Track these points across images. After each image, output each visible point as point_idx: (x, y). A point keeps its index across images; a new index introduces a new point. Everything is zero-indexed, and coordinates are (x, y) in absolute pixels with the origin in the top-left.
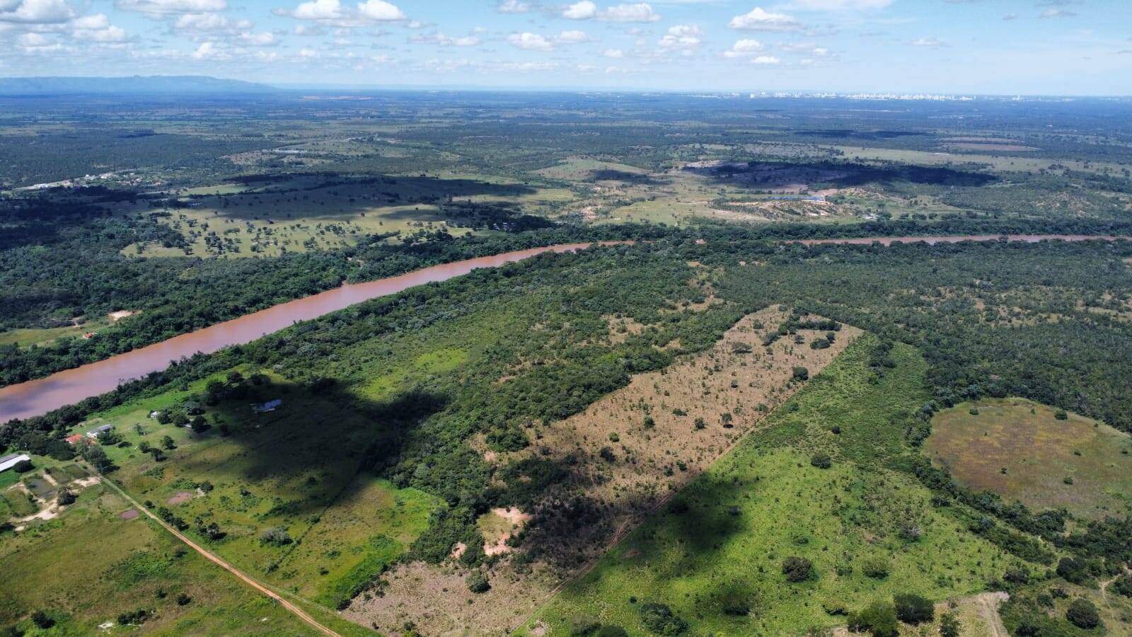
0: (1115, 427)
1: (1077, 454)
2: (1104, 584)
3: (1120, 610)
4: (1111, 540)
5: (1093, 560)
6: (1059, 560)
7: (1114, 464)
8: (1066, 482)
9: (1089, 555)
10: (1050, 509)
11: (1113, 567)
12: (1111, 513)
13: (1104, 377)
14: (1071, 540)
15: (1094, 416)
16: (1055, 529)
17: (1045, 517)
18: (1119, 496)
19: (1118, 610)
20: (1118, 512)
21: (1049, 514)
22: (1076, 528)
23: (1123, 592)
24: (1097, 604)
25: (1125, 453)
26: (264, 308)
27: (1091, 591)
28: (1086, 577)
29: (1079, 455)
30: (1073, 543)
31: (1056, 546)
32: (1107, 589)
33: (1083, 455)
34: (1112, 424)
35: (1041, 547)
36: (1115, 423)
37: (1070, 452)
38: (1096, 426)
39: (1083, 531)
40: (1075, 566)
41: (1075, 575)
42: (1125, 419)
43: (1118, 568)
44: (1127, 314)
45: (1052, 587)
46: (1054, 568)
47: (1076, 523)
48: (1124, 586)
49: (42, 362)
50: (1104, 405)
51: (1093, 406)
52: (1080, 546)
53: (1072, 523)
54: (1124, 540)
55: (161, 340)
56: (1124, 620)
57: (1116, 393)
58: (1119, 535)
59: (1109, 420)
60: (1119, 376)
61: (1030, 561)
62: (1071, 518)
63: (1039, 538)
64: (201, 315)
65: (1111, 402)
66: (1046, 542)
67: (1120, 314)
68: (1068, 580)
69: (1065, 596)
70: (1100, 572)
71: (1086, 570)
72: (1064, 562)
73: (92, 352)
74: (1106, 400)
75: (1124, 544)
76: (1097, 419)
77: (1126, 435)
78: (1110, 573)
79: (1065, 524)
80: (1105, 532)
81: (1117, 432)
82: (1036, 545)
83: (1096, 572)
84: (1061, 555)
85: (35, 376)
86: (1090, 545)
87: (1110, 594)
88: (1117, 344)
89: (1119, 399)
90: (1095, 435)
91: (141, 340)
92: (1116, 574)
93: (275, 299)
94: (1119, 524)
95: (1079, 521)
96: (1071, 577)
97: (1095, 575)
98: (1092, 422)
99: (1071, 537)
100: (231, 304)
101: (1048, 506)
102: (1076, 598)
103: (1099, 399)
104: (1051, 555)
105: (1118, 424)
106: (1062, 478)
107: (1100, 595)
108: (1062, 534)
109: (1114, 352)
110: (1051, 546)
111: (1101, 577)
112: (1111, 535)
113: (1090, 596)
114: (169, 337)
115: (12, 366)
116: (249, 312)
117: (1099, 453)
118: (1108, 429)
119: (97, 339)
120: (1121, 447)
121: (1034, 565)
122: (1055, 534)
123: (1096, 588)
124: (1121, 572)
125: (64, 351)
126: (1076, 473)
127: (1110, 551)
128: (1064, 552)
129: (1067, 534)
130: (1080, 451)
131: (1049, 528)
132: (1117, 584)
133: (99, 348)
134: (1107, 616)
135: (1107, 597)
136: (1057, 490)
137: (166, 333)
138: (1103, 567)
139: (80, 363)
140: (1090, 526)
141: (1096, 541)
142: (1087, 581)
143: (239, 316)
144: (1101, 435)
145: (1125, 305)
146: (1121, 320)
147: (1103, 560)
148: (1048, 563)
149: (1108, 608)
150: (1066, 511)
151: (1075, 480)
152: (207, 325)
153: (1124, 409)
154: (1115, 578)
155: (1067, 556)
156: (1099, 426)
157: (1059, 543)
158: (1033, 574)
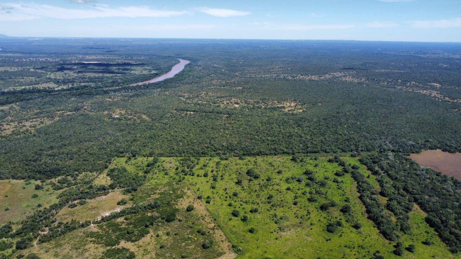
0: (17, 179)
1: (6, 196)
2: (35, 243)
3: (44, 249)
4: (31, 225)
5: (28, 236)
6: (15, 243)
7: (22, 194)
8: (6, 210)
9: (25, 235)
10: (4, 225)
11: (36, 234)
12: (28, 214)
13: (5, 161)
14: (17, 233)
15: (8, 178)
16: (9, 232)
17: (3, 229)
18: (28, 206)
19: (43, 250)
20: (30, 212)
21: (4, 227)
22: (17, 227)
23: (43, 242)
24: (35, 252)
25: (24, 188)
27: (31, 248)
28: (28, 244)
29: (7, 196)
30: (18, 234)
31: (12, 238)
32: (37, 244)
33: (9, 196)
34: (15, 179)
35: (6, 242)
36: (16, 178)
37: (3, 197)
38: (10, 182)
39: (20, 226)
40: (23, 242)
41: (23, 245)
42: (19, 175)
43: (38, 234)
44: (5, 131)
45: (17, 255)
46: (14, 248)
47: (16, 225)
48: (42, 240)
50: (10, 172)
51: (5, 175)
52: (21, 233)
53: (15, 225)
54: (36, 222)
56: (47, 252)
57: (12, 166)
58: (33, 221)
59: (14, 178)
60: (11, 158)
61: (4, 250)
62: (14, 224)
63: (4, 239)
65: (12, 170)
66: (7, 239)
67: (2, 132)
68: (21, 249)
69: (23, 256)
70: (32, 239)
71: (27, 242)
72: (18, 243)
74: (10, 170)
75: (37, 224)
76: (9, 179)
77: (22, 181)
78: (36, 237)
79: (12, 227)
80: (28, 223)
81: (18, 181)
82: (4, 242)
83: (30, 240)
84: (15, 240)
86: (25, 231)
87: (39, 245)
88: (5, 146)
89: (14, 168)
90: (10, 186)
92: (38, 237)
94: (32, 217)
95: (17, 223)
96: (22, 247)
97: (31, 241)
98: (7, 181)
99: (16, 232)
101: (3, 223)
102: (27, 255)
103: (7, 170)
104: (11, 243)
105: (18, 178)
106: (3, 209)
107: (35, 248)
108: (13, 232)
109: (6, 149)
110: (10, 239)
111: (34, 240)
112: (30, 223)
113: (32, 250)
117: (15, 193)
118: (14, 181)
120: (22, 186)
121: (6, 251)
122: (10, 234)
123: (33, 246)
124: (39, 235)
126: (9, 205)
127: (33, 229)
128: (16, 239)
129: (14, 231)
130: (7, 195)
131: (6, 233)
132: (40, 240)
134: (41, 254)
135: (38, 247)
136: (4, 215)
138: (33, 237)
140: (22, 223)
141: (26, 228)
142: (28, 246)
144: (13, 185)
145: (3, 128)
146: (3, 135)
147: (31, 234)
148: (11, 247)
149: (40, 251)
150: (10, 222)
151: (9, 207)
153: (18, 171)
154: (38, 238)
155: (18, 240)
156: (11, 181)
157: (13, 236)
158: (7, 255)
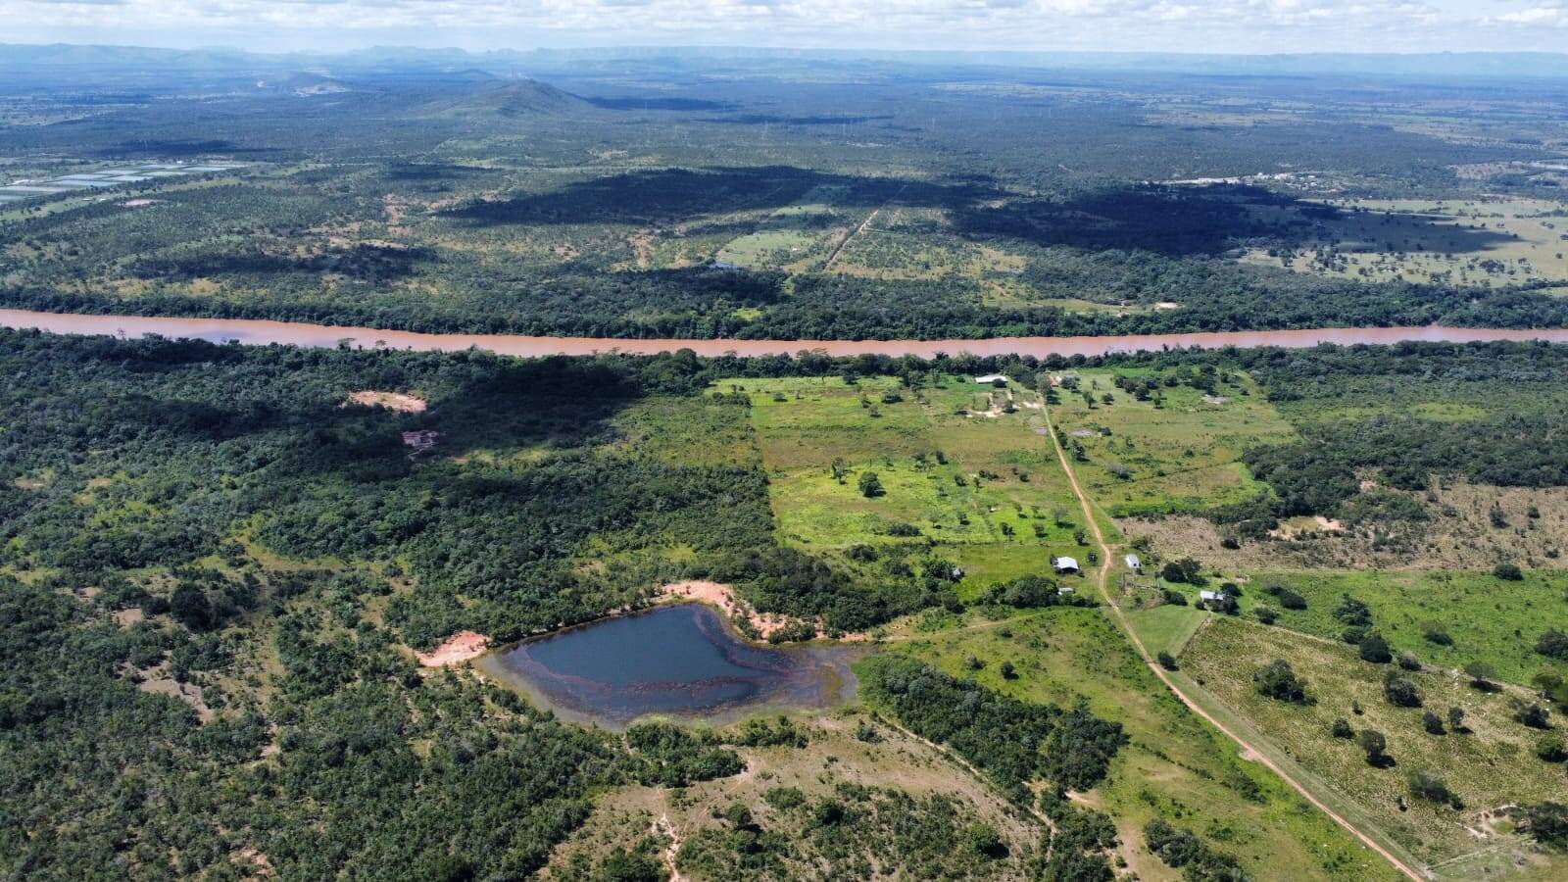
26: (1309, 328)
49: (1070, 324)
55: (1182, 332)
64: (1233, 318)
73: (1114, 326)
85: (1058, 334)
91: (1162, 327)
93: (1329, 321)
100: (1271, 315)
114: (1190, 332)
115: (1046, 321)
116: (1290, 328)
119: (1125, 317)
125: (1091, 321)
133: (1123, 326)
137: (1189, 327)
139: (1099, 333)
143: (1276, 329)
152: (1235, 330)
